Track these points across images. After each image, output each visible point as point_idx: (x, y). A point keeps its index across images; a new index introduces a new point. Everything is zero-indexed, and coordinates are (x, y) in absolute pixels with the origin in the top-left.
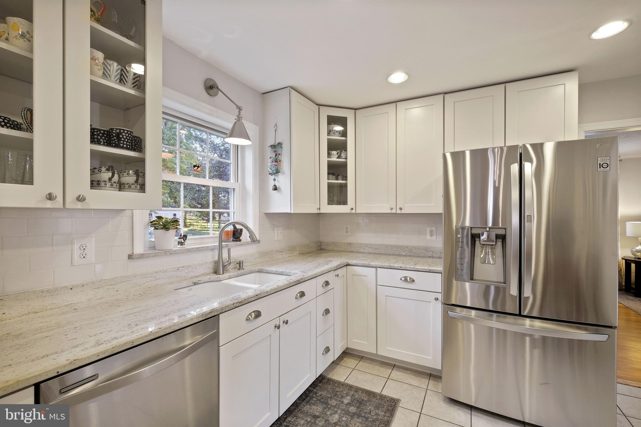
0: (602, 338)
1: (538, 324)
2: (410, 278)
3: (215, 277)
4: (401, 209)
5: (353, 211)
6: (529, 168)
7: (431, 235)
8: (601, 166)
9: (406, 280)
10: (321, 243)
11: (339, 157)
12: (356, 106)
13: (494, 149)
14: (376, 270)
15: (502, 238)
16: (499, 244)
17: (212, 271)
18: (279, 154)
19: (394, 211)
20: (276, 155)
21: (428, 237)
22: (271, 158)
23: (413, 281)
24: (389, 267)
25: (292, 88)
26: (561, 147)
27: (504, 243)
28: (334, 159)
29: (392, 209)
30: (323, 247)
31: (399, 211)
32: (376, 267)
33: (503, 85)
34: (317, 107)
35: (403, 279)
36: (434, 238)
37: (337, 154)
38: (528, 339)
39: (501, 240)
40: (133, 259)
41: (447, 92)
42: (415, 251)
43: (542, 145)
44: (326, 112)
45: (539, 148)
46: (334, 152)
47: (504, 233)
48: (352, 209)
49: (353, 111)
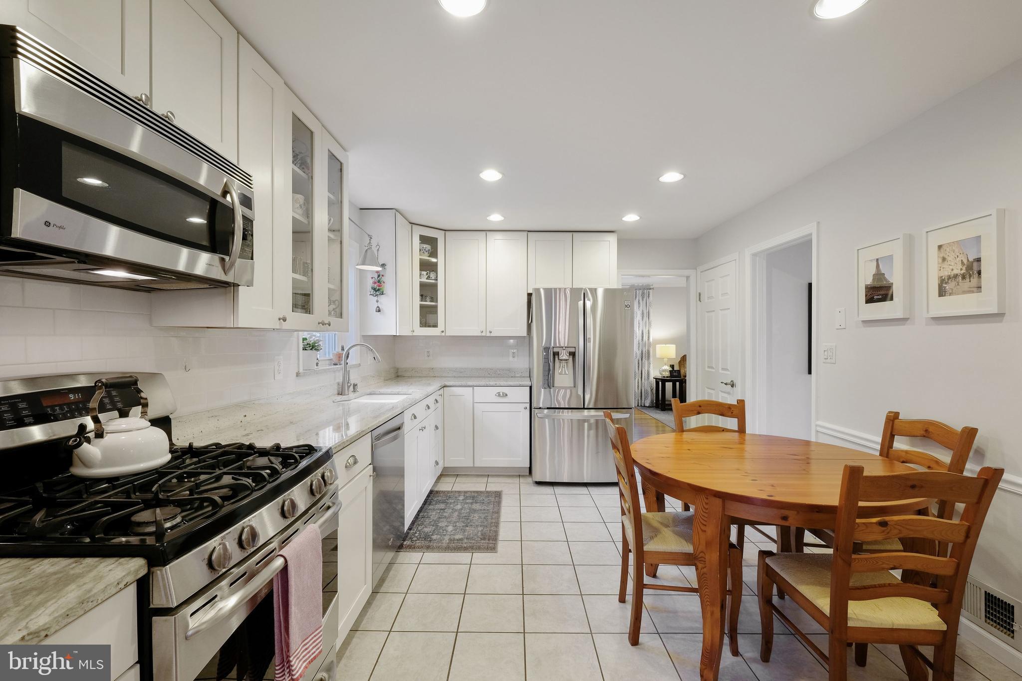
0: (627, 416)
1: (593, 412)
2: (503, 393)
3: (340, 398)
4: (491, 332)
5: (443, 334)
6: (589, 304)
7: (514, 357)
8: (626, 306)
9: (499, 395)
10: (398, 369)
11: (428, 278)
12: (445, 229)
13: (565, 289)
14: (473, 389)
15: (573, 354)
16: (571, 359)
17: (336, 392)
18: (383, 276)
19: (484, 334)
20: (379, 276)
21: (511, 358)
22: (372, 278)
23: (506, 395)
24: (485, 385)
25: (397, 210)
26: (608, 292)
27: (574, 359)
28: (424, 280)
29: (482, 332)
30: (400, 374)
31: (488, 334)
32: (473, 386)
33: (571, 233)
34: (410, 225)
35: (497, 395)
36: (516, 359)
37: (427, 274)
38: (586, 424)
39: (572, 356)
40: (300, 376)
41: (530, 230)
42: (499, 372)
43: (596, 289)
44: (419, 232)
45: (594, 291)
46: (424, 273)
47: (574, 351)
48: (443, 332)
49: (443, 232)
